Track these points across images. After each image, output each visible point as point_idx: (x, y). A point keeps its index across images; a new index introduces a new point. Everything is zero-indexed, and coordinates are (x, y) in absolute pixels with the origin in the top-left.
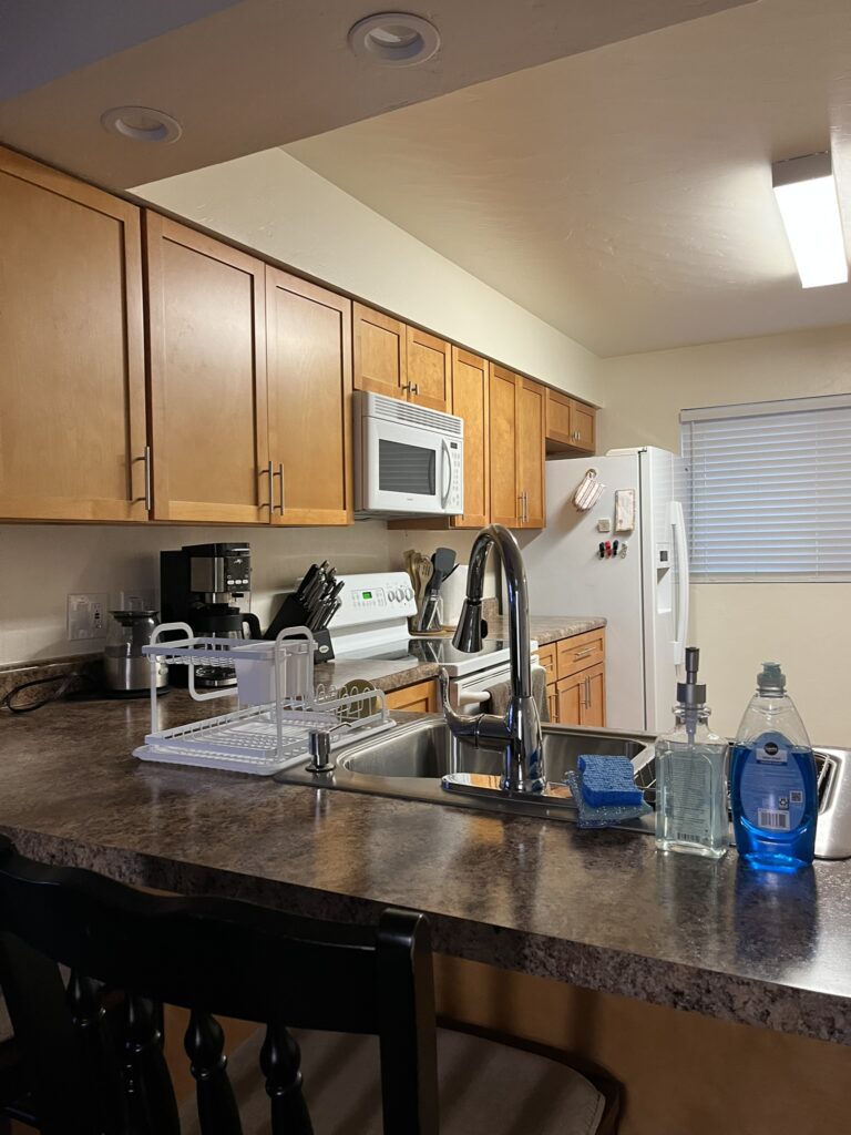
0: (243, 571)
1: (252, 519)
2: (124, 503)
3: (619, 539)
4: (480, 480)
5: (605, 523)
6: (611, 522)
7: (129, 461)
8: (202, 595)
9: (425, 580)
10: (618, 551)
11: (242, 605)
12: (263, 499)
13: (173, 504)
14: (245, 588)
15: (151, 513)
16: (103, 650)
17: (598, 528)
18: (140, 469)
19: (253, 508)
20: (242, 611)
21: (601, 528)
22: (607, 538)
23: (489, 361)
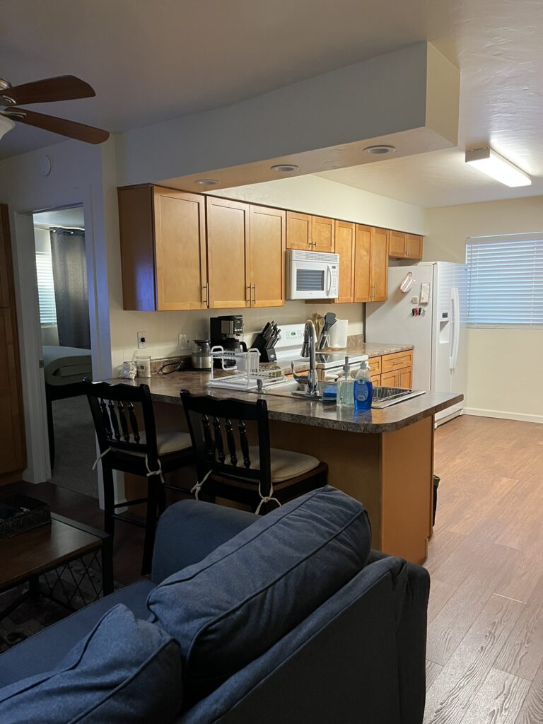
0: (240, 326)
1: (244, 306)
2: (199, 303)
3: (422, 307)
4: (349, 280)
5: (415, 299)
6: (418, 299)
7: (201, 288)
8: (225, 335)
9: (321, 327)
10: (421, 312)
11: (240, 339)
12: (248, 298)
13: (215, 302)
14: (241, 332)
15: (208, 307)
16: (190, 354)
17: (412, 301)
18: (204, 291)
19: (244, 302)
20: (240, 341)
21: (413, 301)
22: (416, 306)
23: (356, 223)
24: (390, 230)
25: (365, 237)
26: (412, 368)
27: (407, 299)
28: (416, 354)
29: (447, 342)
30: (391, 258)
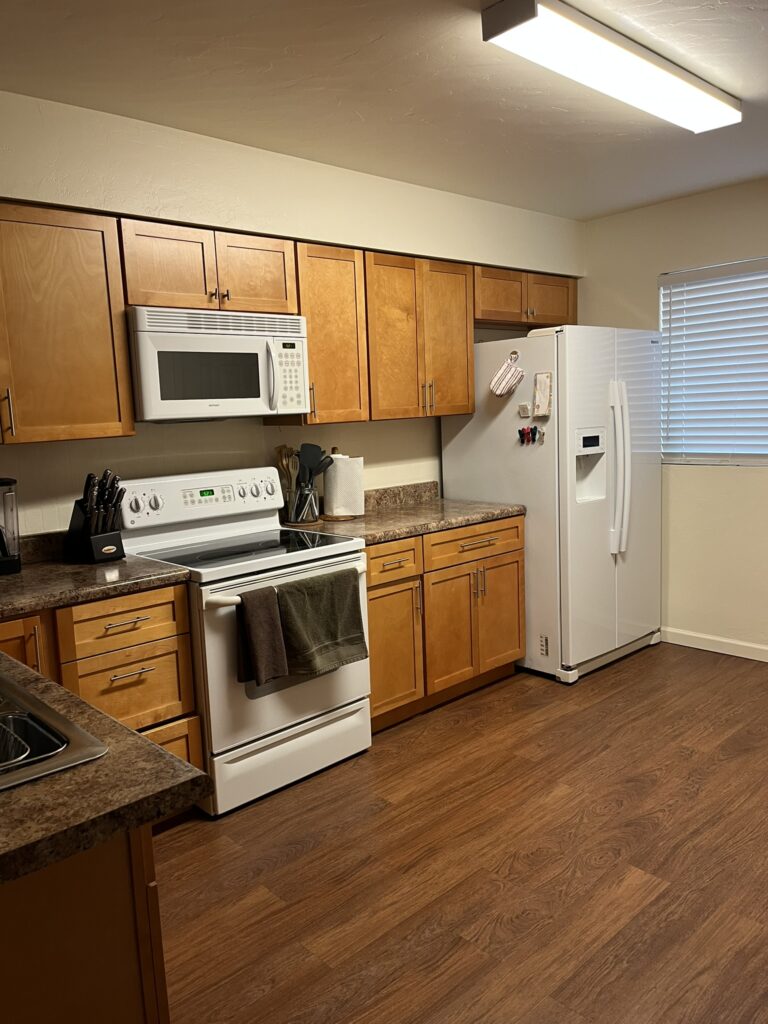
3: (537, 425)
5: (525, 408)
6: (530, 407)
10: (537, 436)
17: (519, 413)
21: (522, 414)
22: (527, 424)
23: (364, 250)
24: (474, 264)
25: (396, 283)
26: (522, 554)
27: (511, 408)
28: (531, 525)
29: (603, 497)
30: (479, 324)
